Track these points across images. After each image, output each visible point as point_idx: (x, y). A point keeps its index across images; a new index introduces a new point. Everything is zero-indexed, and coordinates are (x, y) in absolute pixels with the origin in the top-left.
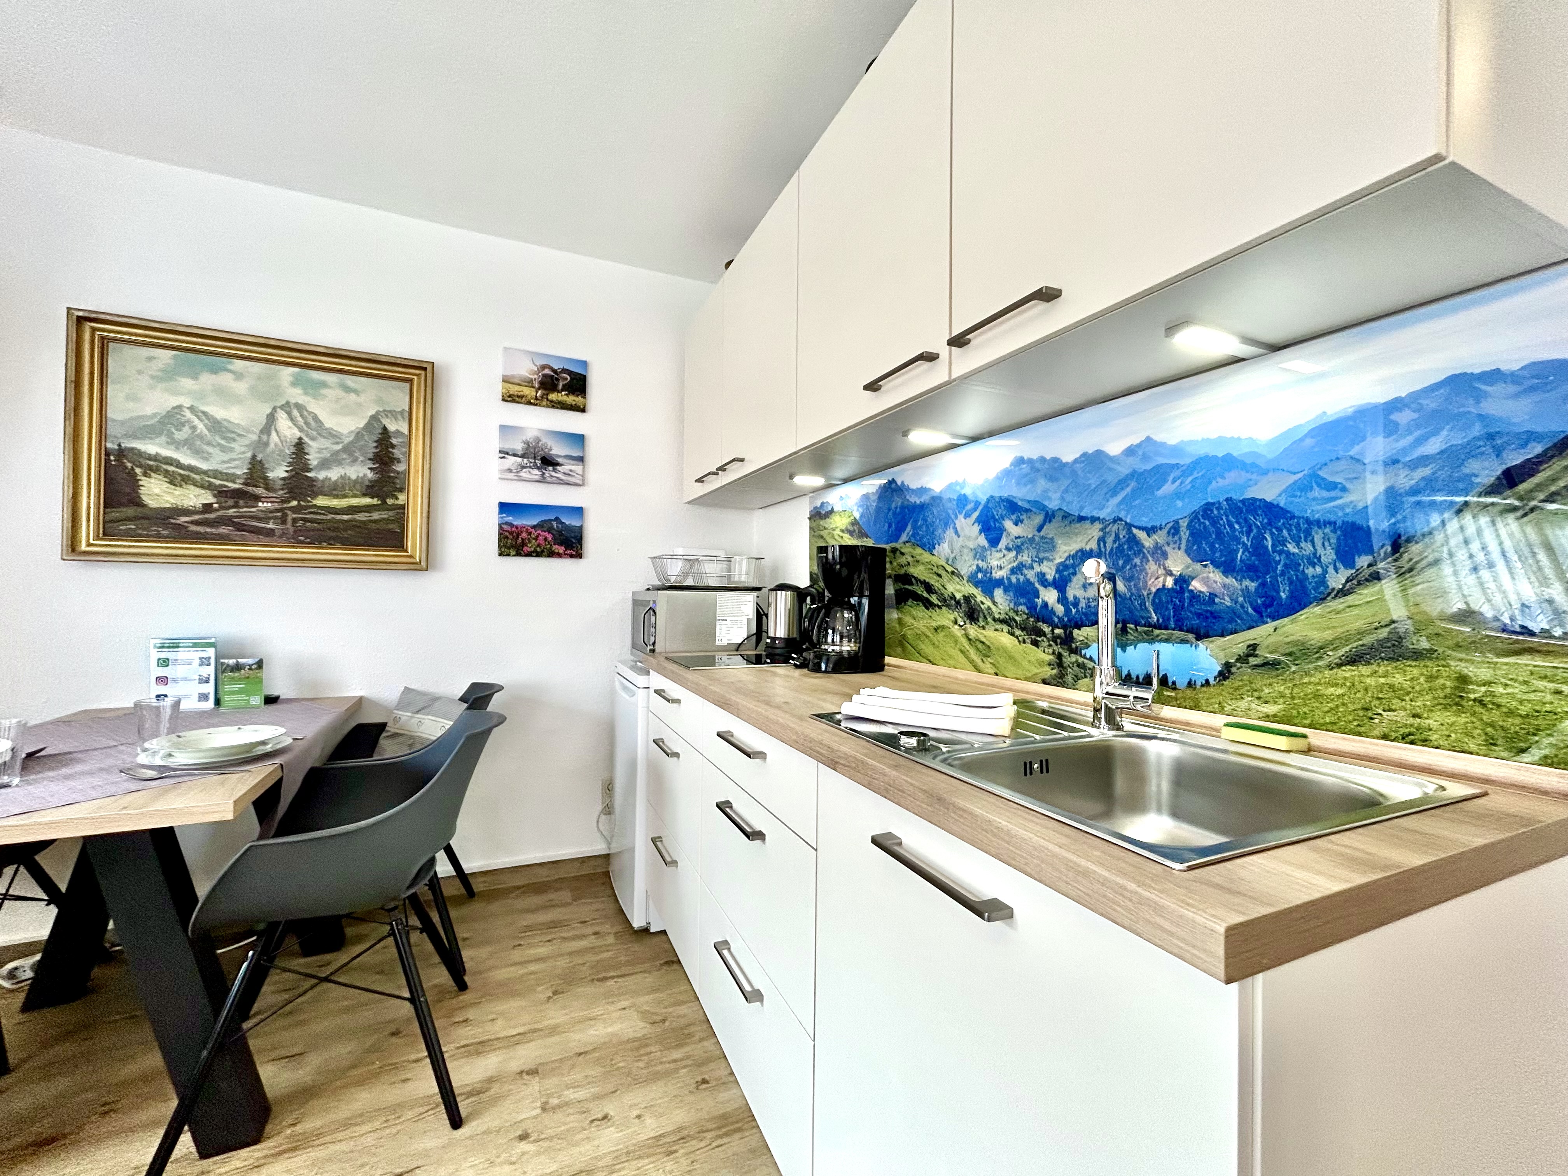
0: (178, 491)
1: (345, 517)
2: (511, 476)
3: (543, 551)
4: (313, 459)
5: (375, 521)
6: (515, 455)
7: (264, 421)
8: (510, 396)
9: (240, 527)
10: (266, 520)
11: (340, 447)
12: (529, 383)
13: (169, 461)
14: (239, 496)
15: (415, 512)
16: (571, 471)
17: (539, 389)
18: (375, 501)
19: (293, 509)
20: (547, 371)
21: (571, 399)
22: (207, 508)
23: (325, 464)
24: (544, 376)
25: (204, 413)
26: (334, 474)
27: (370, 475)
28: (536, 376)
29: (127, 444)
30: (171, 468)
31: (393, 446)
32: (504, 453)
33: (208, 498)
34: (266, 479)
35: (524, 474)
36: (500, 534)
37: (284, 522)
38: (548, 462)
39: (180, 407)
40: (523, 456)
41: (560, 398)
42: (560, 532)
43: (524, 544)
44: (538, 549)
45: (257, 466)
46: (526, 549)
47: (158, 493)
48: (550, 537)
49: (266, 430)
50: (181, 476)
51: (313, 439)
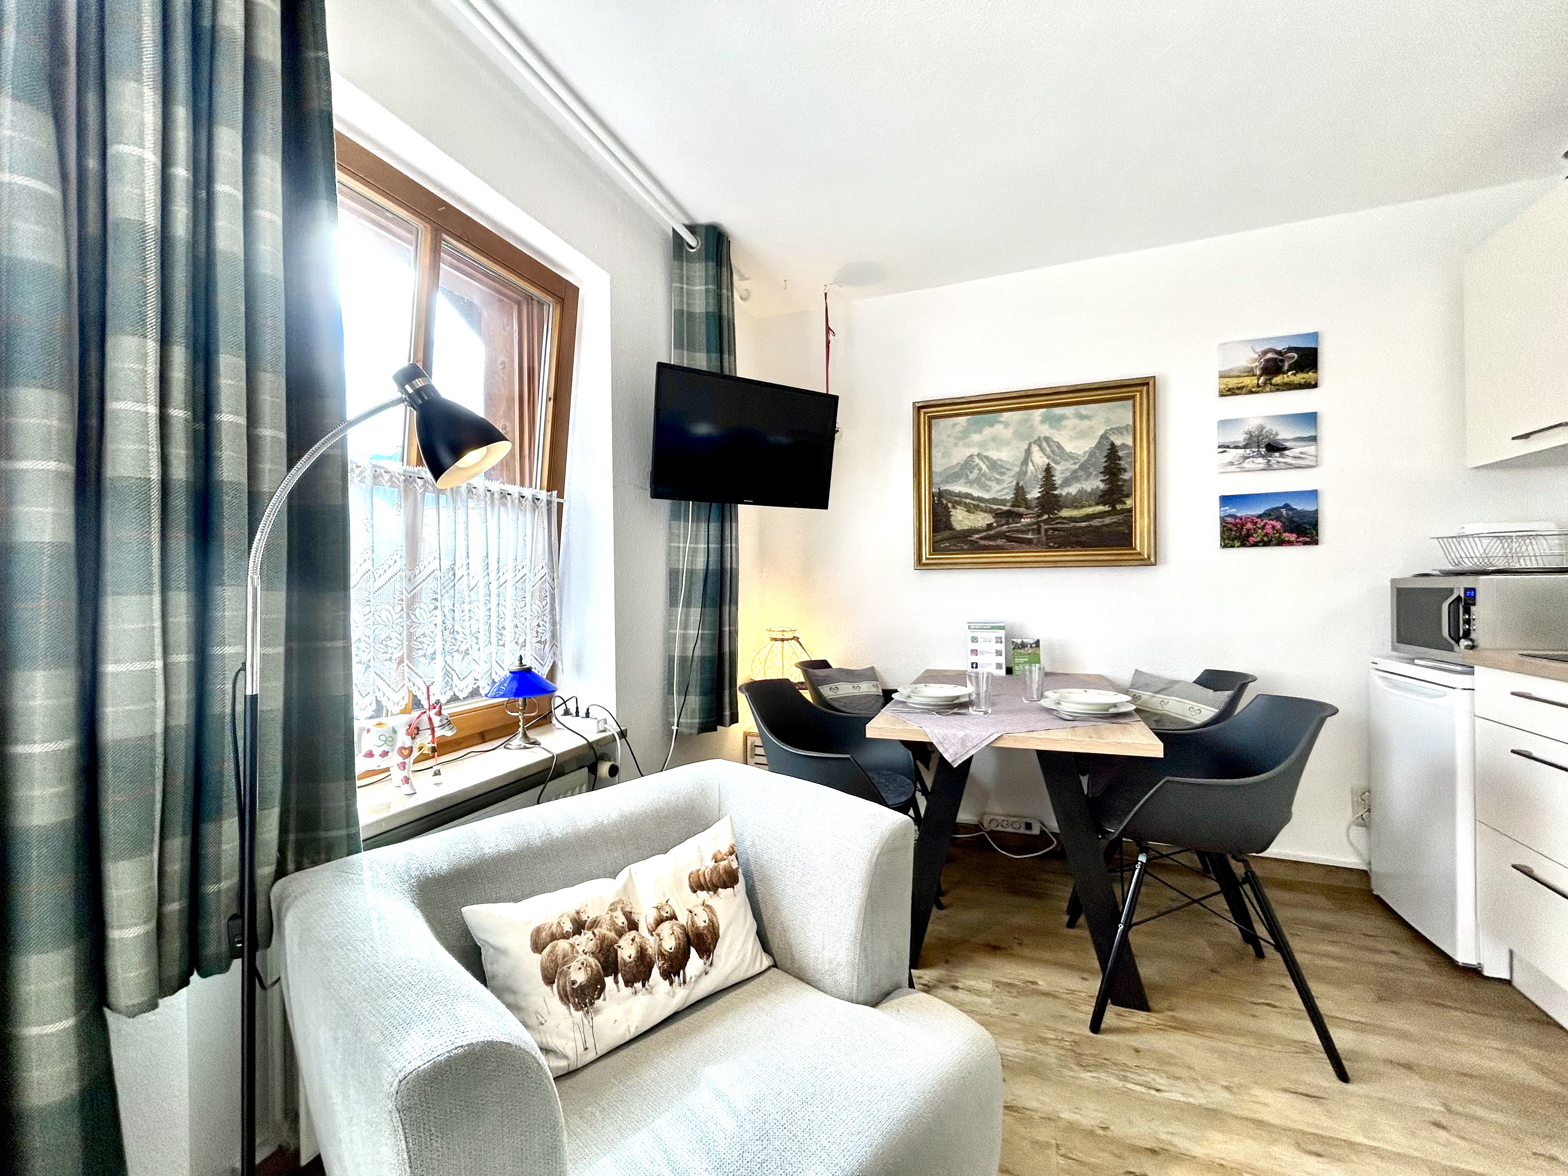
0: (972, 516)
1: (1084, 524)
2: (1233, 468)
3: (1271, 541)
4: (1058, 479)
5: (1106, 525)
6: (1236, 447)
7: (1022, 455)
8: (1229, 390)
9: (1010, 539)
10: (1025, 532)
11: (1077, 466)
12: (1250, 372)
13: (968, 496)
14: (1010, 516)
15: (1142, 513)
16: (1302, 453)
18: (1107, 508)
19: (1045, 521)
20: (1270, 355)
21: (1300, 378)
22: (990, 526)
23: (1067, 482)
24: (1267, 361)
25: (986, 457)
26: (1073, 490)
27: (1102, 486)
28: (1257, 364)
29: (944, 488)
30: (968, 501)
31: (1120, 458)
32: (1224, 447)
33: (989, 519)
34: (1025, 500)
35: (1247, 464)
36: (1222, 527)
37: (1039, 532)
38: (1274, 448)
39: (971, 456)
40: (1245, 447)
41: (1286, 380)
42: (1290, 519)
43: (1249, 535)
44: (1265, 539)
45: (1020, 491)
46: (1251, 540)
47: (961, 519)
48: (1278, 525)
49: (1025, 462)
50: (973, 506)
51: (1057, 463)
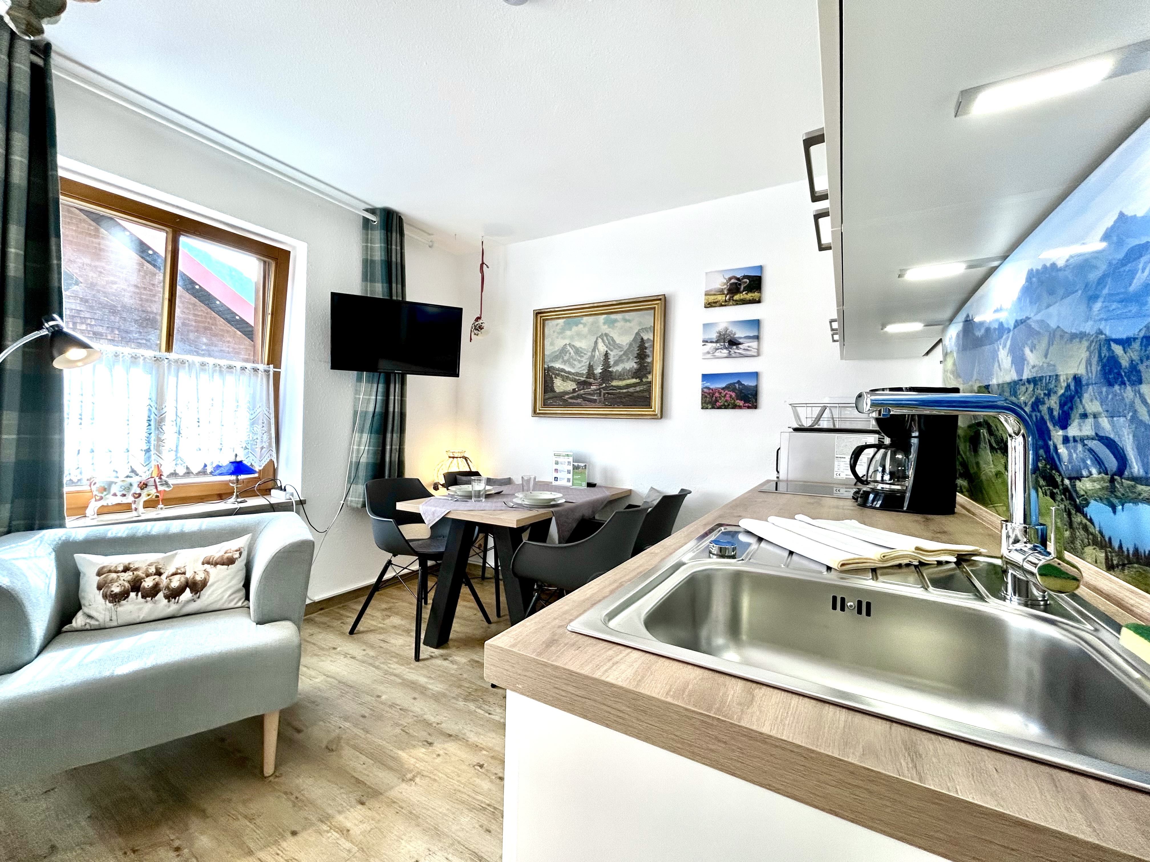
0: (565, 384)
1: (624, 391)
2: (709, 356)
3: (729, 405)
4: (612, 361)
5: (637, 392)
6: (712, 342)
7: (593, 345)
8: (709, 304)
9: (585, 399)
10: (593, 395)
11: (622, 353)
12: (721, 292)
13: (563, 370)
14: (584, 384)
15: (655, 385)
16: (749, 347)
17: (727, 294)
18: (638, 381)
19: (604, 388)
20: (733, 281)
21: (749, 296)
22: (574, 390)
23: (616, 363)
24: (731, 284)
25: (573, 346)
26: (619, 368)
27: (635, 366)
28: (725, 286)
29: (551, 365)
30: (563, 374)
31: (646, 348)
32: (705, 341)
33: (574, 386)
34: (594, 374)
35: (717, 354)
36: (702, 395)
37: (600, 395)
38: (733, 343)
39: (566, 344)
40: (717, 342)
41: (742, 297)
42: (740, 391)
43: (717, 401)
44: (726, 404)
45: (591, 368)
46: (718, 404)
47: (560, 385)
48: (733, 395)
49: (594, 350)
50: (566, 377)
51: (612, 351)
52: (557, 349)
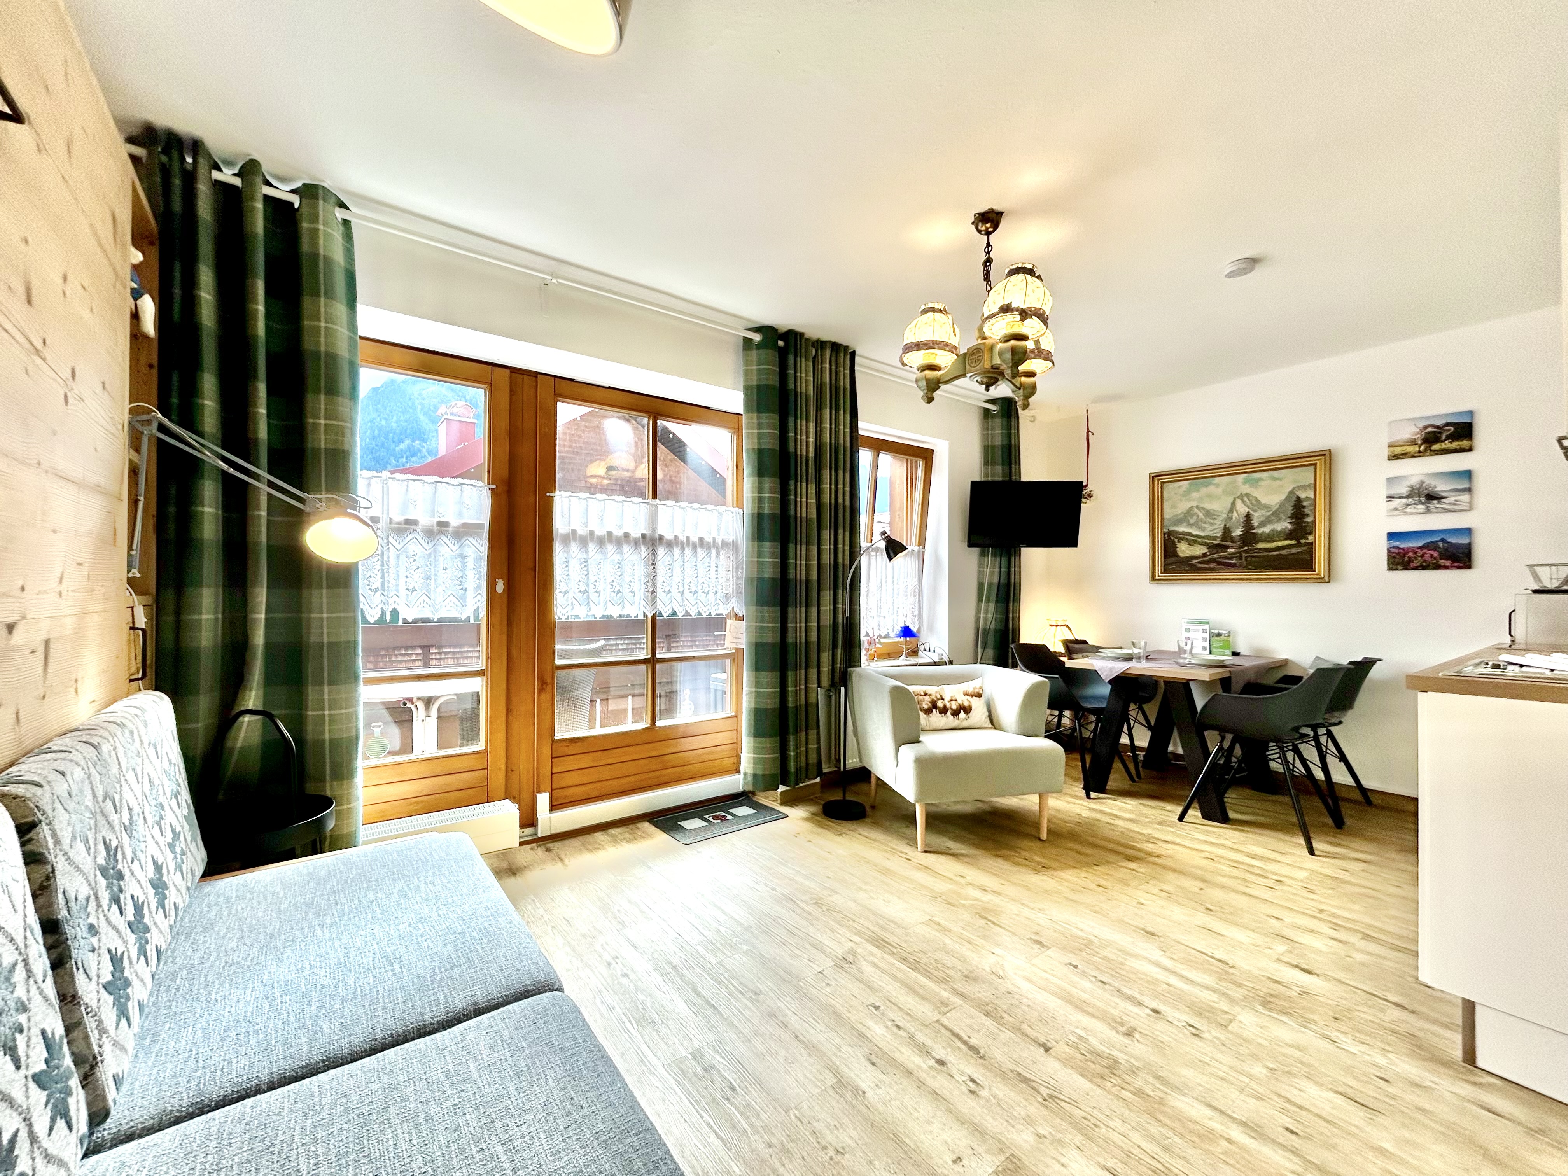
0: (1192, 548)
1: (1275, 553)
2: (1397, 512)
3: (1429, 565)
4: (1255, 522)
5: (1293, 554)
6: (1400, 497)
7: (1229, 506)
8: (1395, 456)
9: (1219, 563)
10: (1231, 558)
11: (1271, 513)
12: (1413, 442)
13: (1189, 534)
14: (1220, 547)
15: (1320, 545)
16: (1456, 500)
17: (1422, 444)
18: (1293, 542)
19: (1245, 551)
20: (1430, 429)
21: (1455, 445)
22: (1205, 555)
23: (1262, 524)
24: (1429, 433)
25: (1203, 508)
26: (1267, 529)
27: (1289, 527)
29: (1171, 529)
30: (1189, 537)
31: (1304, 507)
32: (1390, 498)
33: (1204, 550)
34: (1231, 536)
35: (1409, 510)
36: (1389, 556)
37: (1240, 558)
38: (1432, 497)
39: (1192, 507)
40: (1408, 497)
42: (1446, 550)
43: (1410, 561)
44: (1424, 564)
45: (1227, 531)
46: (1412, 565)
47: (1184, 550)
48: (1436, 554)
49: (1231, 511)
50: (1193, 541)
51: (1255, 511)
52: (1180, 512)
